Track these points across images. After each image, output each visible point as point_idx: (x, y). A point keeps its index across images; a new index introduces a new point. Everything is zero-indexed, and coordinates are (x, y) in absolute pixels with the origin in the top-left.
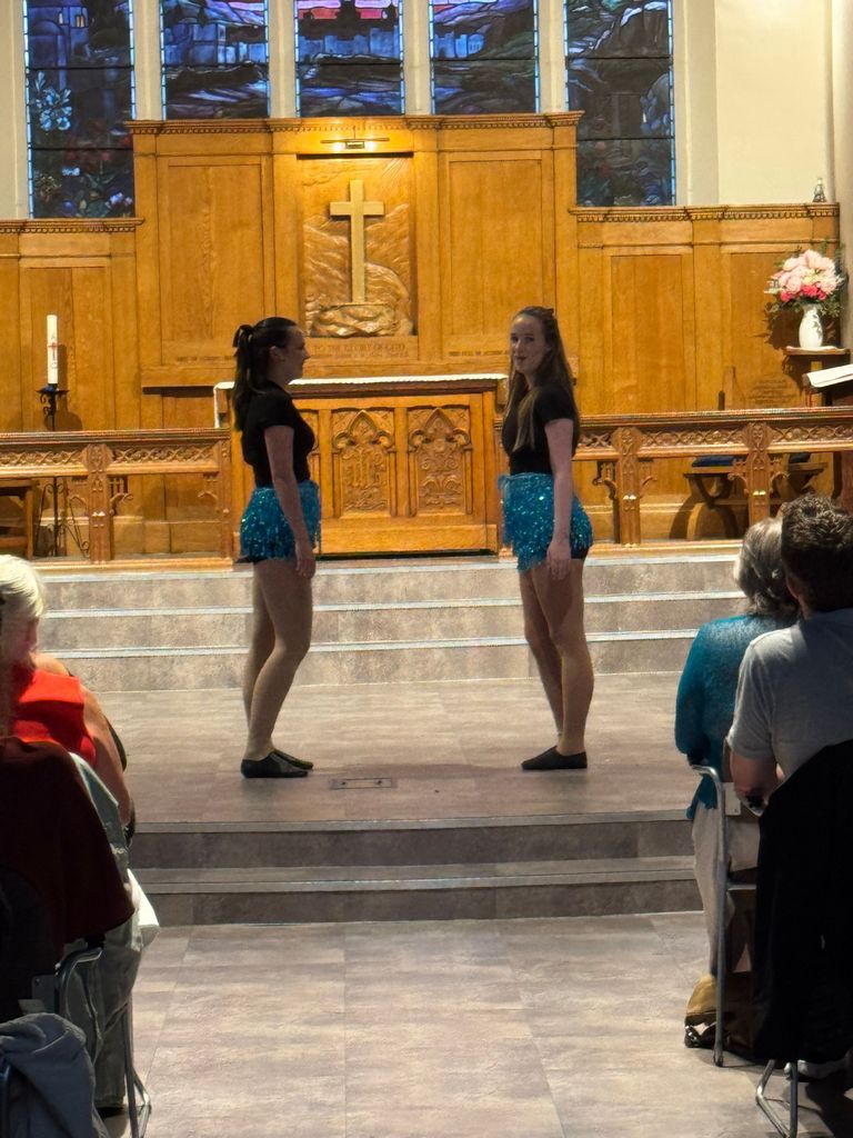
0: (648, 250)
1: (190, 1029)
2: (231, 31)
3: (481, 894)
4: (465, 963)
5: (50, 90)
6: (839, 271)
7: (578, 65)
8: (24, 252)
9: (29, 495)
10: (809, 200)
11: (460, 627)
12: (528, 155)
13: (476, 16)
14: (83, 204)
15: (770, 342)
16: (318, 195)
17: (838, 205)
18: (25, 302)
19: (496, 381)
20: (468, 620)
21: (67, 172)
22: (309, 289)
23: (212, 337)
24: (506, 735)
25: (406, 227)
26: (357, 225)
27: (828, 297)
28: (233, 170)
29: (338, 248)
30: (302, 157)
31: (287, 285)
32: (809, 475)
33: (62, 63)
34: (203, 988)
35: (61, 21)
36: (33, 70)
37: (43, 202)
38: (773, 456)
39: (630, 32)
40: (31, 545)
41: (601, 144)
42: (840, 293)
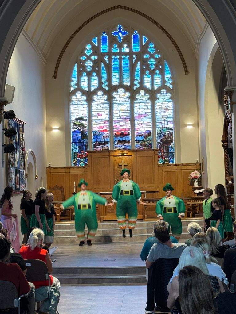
0: (170, 171)
1: (68, 302)
2: (104, 136)
3: (123, 279)
4: (117, 291)
5: (75, 146)
6: (201, 174)
7: (159, 141)
8: (70, 171)
9: (70, 210)
10: (196, 163)
11: (136, 232)
12: (151, 156)
13: (142, 134)
14: (80, 164)
15: (190, 185)
16: (117, 162)
17: (200, 164)
18: (70, 179)
19: (144, 192)
20: (138, 231)
21: (78, 159)
22: (116, 177)
23: (100, 185)
24: (137, 251)
25: (131, 167)
26: (123, 167)
27: (199, 178)
28: (103, 158)
29: (120, 171)
30: (114, 156)
31: (112, 177)
32: (196, 207)
33: (77, 142)
34: (74, 295)
35: (77, 135)
36: (73, 143)
37: (74, 163)
38: (187, 204)
39: (167, 136)
40: (71, 218)
41: (162, 154)
42: (201, 178)
